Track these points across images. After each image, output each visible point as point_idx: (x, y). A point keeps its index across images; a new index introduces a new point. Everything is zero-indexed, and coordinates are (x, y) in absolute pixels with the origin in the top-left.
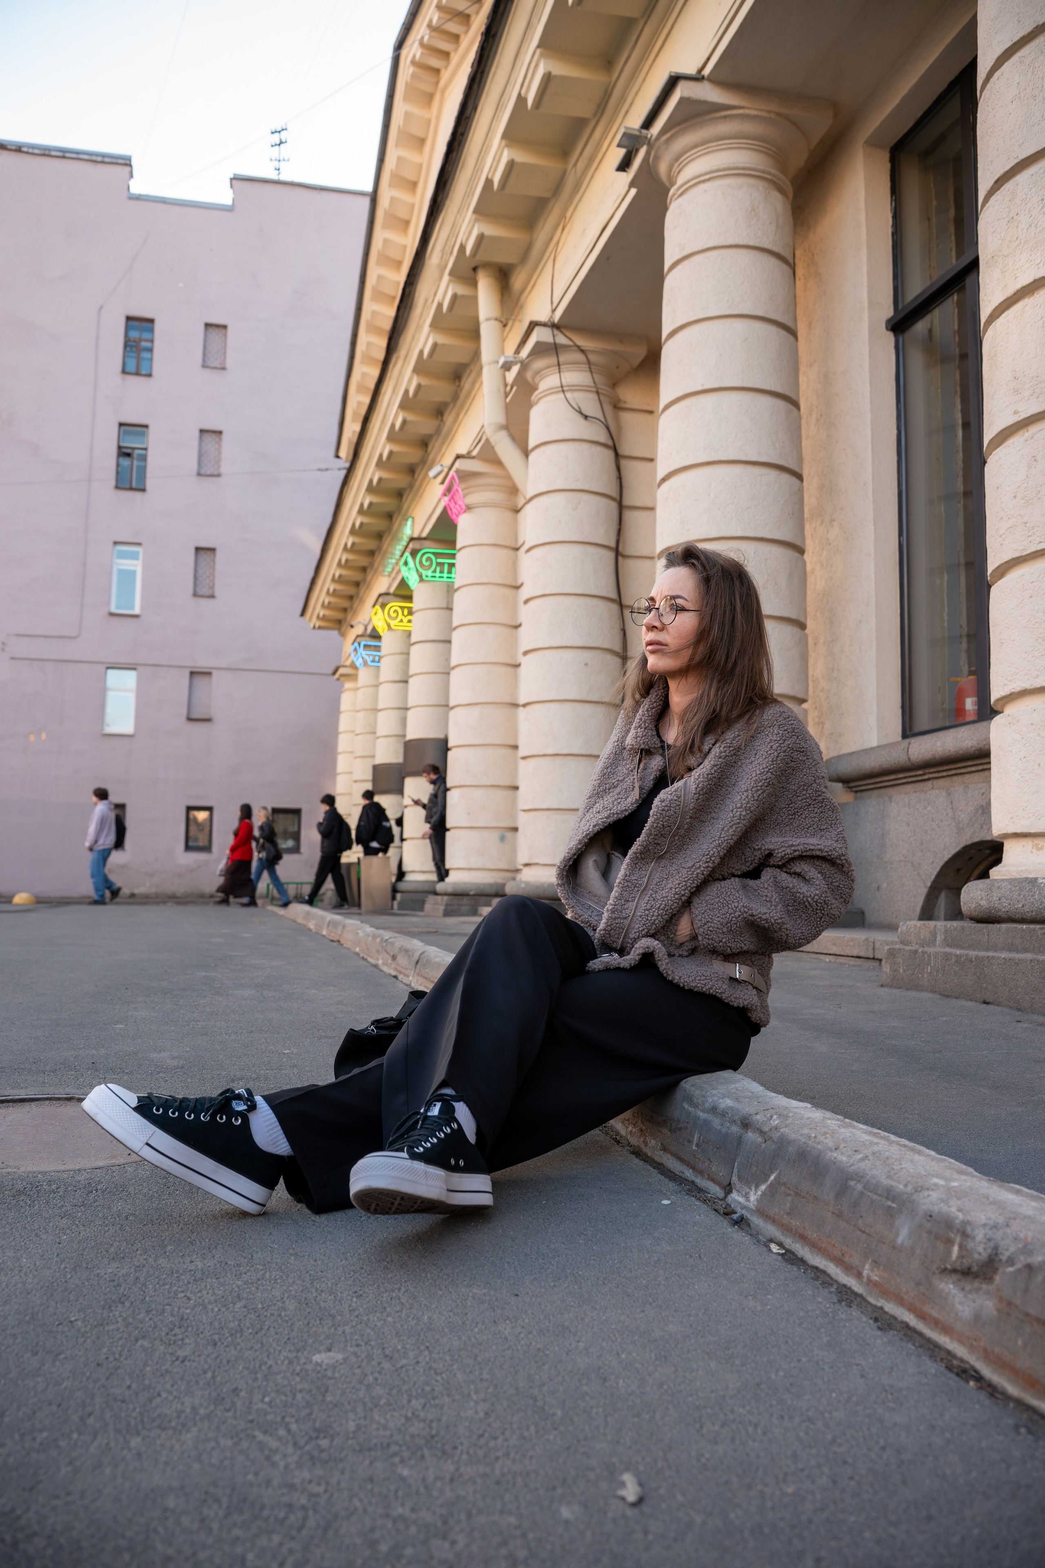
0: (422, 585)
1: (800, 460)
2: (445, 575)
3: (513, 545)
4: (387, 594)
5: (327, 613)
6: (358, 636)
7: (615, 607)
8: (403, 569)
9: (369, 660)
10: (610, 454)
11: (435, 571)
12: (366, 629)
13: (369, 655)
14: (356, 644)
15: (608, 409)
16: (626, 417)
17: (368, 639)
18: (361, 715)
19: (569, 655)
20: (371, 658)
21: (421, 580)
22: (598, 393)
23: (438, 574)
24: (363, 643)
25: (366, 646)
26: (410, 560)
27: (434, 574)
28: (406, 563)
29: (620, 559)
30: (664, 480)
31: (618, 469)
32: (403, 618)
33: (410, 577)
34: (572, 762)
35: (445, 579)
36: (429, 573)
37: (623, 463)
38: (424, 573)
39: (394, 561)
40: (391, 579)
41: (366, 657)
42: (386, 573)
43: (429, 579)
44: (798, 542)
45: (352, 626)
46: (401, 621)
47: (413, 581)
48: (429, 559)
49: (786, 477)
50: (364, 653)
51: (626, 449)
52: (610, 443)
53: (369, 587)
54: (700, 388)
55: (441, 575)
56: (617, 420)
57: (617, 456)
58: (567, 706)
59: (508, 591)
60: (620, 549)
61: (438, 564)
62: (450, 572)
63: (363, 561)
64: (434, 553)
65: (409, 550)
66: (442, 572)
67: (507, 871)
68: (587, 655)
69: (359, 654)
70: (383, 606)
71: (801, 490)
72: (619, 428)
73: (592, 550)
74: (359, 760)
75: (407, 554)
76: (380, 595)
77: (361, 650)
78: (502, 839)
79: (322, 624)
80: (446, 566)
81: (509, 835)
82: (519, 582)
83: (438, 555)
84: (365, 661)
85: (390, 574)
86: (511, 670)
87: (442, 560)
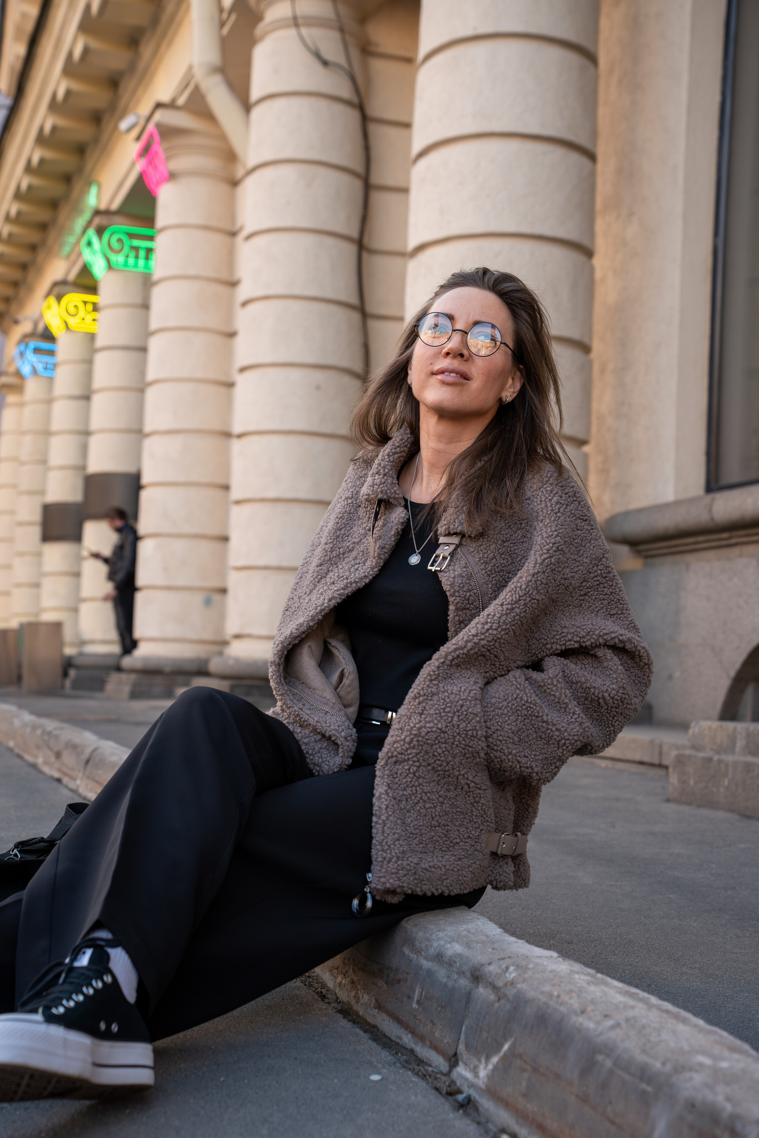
0: (112, 275)
1: (594, 134)
2: (141, 261)
3: (229, 229)
4: (64, 282)
6: (25, 336)
7: (356, 316)
8: (86, 251)
9: (40, 367)
10: (354, 115)
11: (127, 257)
12: (36, 327)
13: (39, 361)
14: (22, 346)
15: (355, 53)
16: (378, 66)
17: (37, 340)
18: (28, 439)
19: (296, 374)
20: (43, 365)
21: (110, 267)
22: (342, 30)
23: (131, 260)
24: (31, 346)
25: (37, 351)
26: (95, 240)
27: (126, 261)
28: (89, 244)
29: (365, 255)
30: (422, 154)
31: (365, 135)
32: (86, 315)
33: (94, 263)
34: (297, 510)
35: (141, 269)
36: (120, 259)
37: (373, 129)
38: (113, 257)
39: (73, 239)
40: (69, 263)
41: (36, 364)
42: (63, 255)
43: (120, 267)
44: (585, 241)
45: (17, 323)
46: (83, 319)
47: (99, 269)
48: (119, 240)
49: (574, 157)
50: (32, 358)
51: (375, 110)
52: (355, 100)
53: (40, 271)
54: (469, 32)
55: (136, 262)
56: (366, 68)
57: (365, 119)
58: (292, 440)
59: (221, 289)
60: (366, 241)
61: (133, 248)
62: (147, 258)
63: (33, 236)
64: (126, 233)
65: (93, 225)
66: (137, 257)
67: (212, 643)
68: (319, 376)
69: (26, 359)
70: (59, 298)
71: (592, 176)
72: (368, 80)
73: (329, 241)
74: (24, 497)
75: (91, 231)
76: (55, 283)
77: (30, 356)
78: (208, 602)
80: (142, 253)
81: (216, 598)
82: (235, 278)
83: (131, 236)
84: (35, 371)
85: (68, 257)
86: (223, 390)
87: (136, 243)
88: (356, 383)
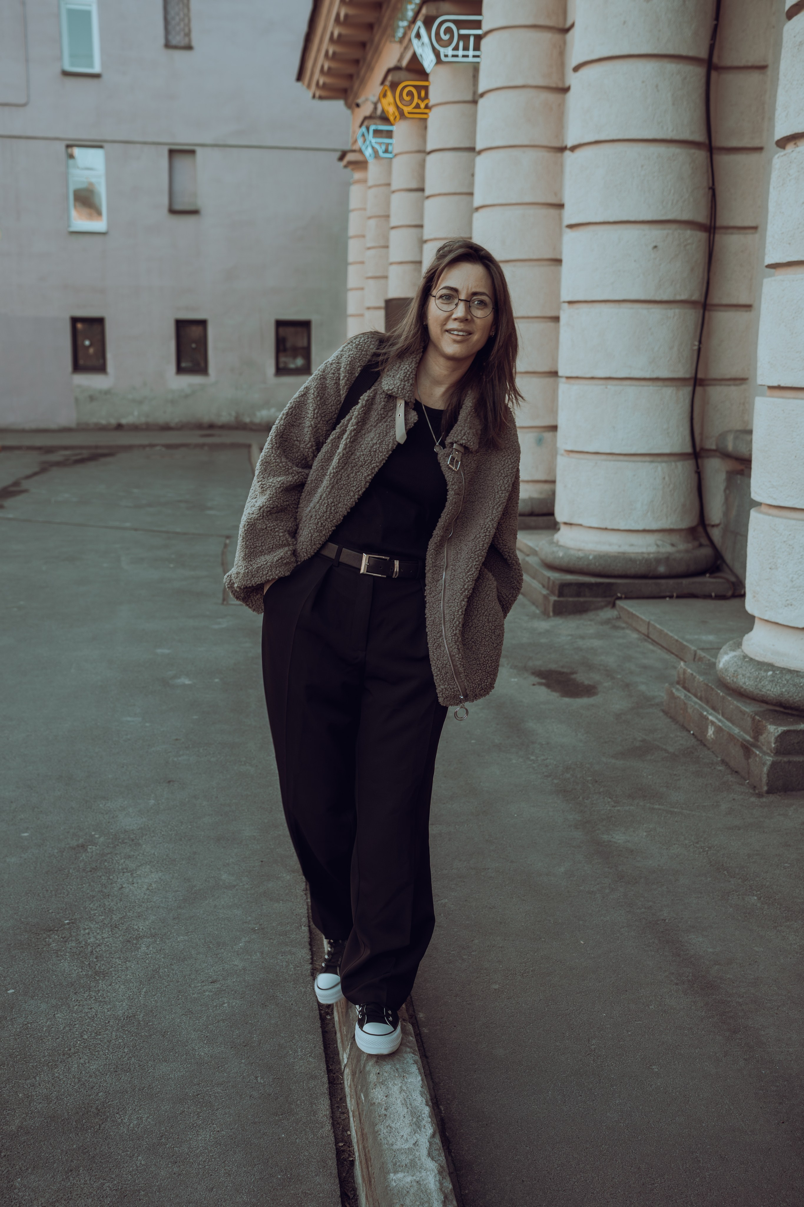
0: (441, 68)
2: (471, 53)
3: (561, 26)
4: (397, 68)
5: (329, 80)
6: (365, 118)
7: (701, 155)
8: (415, 42)
9: (381, 150)
11: (456, 48)
12: (375, 108)
13: (380, 144)
14: (364, 129)
17: (378, 122)
18: (372, 222)
19: (631, 233)
20: (384, 147)
21: (439, 61)
23: (461, 52)
24: (372, 128)
25: (377, 133)
26: (423, 32)
27: (455, 53)
28: (418, 36)
29: (714, 74)
32: (420, 102)
33: (424, 56)
35: (471, 59)
36: (449, 51)
38: (442, 51)
39: (405, 24)
40: (402, 49)
41: (377, 147)
42: (397, 39)
43: (450, 59)
45: (358, 105)
46: (418, 106)
47: (428, 61)
48: (448, 30)
50: (374, 141)
53: (377, 51)
55: (466, 53)
59: (552, 97)
60: (715, 60)
61: (461, 37)
62: (477, 48)
64: (455, 22)
65: (421, 17)
66: (466, 48)
67: (546, 482)
68: (656, 234)
69: (368, 142)
70: (394, 86)
73: (671, 67)
74: (371, 282)
75: (419, 23)
76: (389, 71)
77: (370, 137)
78: (540, 441)
79: (323, 93)
80: (472, 39)
81: (548, 435)
82: (567, 85)
83: (460, 24)
84: (376, 152)
85: (401, 41)
86: (553, 212)
87: (463, 32)
88: (702, 236)
